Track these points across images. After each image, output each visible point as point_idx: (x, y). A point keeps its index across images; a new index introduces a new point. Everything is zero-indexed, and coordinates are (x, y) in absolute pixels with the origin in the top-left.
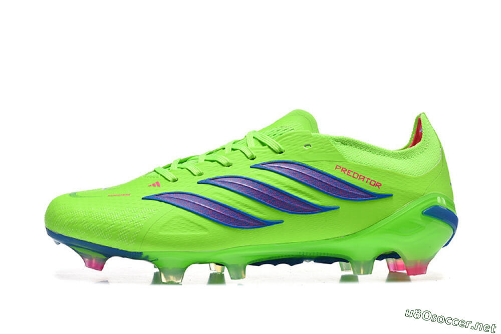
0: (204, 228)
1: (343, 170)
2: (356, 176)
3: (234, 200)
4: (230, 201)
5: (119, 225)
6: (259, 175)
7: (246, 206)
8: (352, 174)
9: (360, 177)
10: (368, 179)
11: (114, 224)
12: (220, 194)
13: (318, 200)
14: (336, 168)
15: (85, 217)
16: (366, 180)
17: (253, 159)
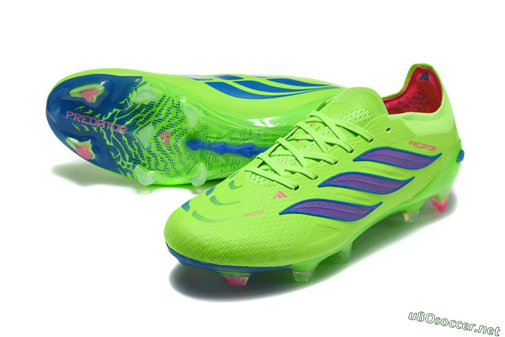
0: (337, 229)
1: (414, 144)
2: (422, 146)
3: (353, 197)
4: (349, 199)
5: (276, 247)
6: (363, 167)
7: (360, 199)
8: (419, 146)
9: (425, 146)
10: (429, 146)
11: (271, 247)
12: (340, 194)
13: (403, 176)
14: (410, 144)
15: (241, 246)
16: (427, 147)
17: (352, 151)
